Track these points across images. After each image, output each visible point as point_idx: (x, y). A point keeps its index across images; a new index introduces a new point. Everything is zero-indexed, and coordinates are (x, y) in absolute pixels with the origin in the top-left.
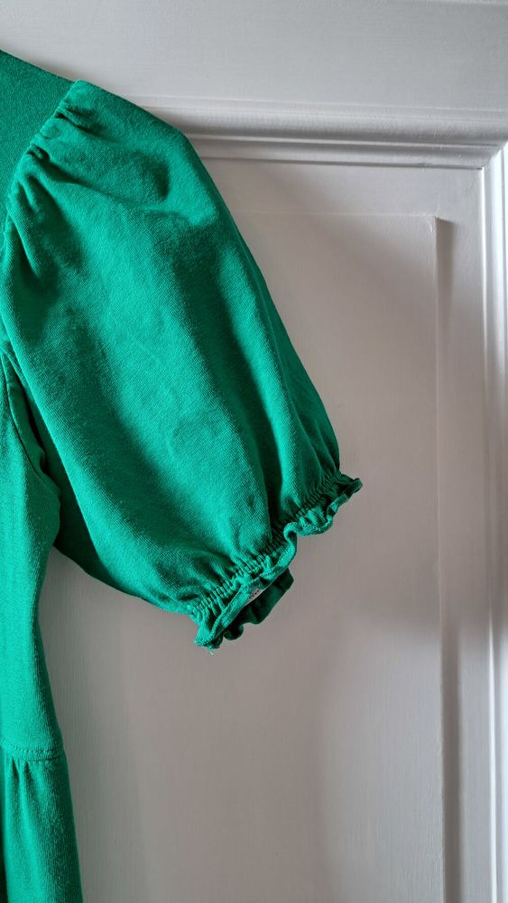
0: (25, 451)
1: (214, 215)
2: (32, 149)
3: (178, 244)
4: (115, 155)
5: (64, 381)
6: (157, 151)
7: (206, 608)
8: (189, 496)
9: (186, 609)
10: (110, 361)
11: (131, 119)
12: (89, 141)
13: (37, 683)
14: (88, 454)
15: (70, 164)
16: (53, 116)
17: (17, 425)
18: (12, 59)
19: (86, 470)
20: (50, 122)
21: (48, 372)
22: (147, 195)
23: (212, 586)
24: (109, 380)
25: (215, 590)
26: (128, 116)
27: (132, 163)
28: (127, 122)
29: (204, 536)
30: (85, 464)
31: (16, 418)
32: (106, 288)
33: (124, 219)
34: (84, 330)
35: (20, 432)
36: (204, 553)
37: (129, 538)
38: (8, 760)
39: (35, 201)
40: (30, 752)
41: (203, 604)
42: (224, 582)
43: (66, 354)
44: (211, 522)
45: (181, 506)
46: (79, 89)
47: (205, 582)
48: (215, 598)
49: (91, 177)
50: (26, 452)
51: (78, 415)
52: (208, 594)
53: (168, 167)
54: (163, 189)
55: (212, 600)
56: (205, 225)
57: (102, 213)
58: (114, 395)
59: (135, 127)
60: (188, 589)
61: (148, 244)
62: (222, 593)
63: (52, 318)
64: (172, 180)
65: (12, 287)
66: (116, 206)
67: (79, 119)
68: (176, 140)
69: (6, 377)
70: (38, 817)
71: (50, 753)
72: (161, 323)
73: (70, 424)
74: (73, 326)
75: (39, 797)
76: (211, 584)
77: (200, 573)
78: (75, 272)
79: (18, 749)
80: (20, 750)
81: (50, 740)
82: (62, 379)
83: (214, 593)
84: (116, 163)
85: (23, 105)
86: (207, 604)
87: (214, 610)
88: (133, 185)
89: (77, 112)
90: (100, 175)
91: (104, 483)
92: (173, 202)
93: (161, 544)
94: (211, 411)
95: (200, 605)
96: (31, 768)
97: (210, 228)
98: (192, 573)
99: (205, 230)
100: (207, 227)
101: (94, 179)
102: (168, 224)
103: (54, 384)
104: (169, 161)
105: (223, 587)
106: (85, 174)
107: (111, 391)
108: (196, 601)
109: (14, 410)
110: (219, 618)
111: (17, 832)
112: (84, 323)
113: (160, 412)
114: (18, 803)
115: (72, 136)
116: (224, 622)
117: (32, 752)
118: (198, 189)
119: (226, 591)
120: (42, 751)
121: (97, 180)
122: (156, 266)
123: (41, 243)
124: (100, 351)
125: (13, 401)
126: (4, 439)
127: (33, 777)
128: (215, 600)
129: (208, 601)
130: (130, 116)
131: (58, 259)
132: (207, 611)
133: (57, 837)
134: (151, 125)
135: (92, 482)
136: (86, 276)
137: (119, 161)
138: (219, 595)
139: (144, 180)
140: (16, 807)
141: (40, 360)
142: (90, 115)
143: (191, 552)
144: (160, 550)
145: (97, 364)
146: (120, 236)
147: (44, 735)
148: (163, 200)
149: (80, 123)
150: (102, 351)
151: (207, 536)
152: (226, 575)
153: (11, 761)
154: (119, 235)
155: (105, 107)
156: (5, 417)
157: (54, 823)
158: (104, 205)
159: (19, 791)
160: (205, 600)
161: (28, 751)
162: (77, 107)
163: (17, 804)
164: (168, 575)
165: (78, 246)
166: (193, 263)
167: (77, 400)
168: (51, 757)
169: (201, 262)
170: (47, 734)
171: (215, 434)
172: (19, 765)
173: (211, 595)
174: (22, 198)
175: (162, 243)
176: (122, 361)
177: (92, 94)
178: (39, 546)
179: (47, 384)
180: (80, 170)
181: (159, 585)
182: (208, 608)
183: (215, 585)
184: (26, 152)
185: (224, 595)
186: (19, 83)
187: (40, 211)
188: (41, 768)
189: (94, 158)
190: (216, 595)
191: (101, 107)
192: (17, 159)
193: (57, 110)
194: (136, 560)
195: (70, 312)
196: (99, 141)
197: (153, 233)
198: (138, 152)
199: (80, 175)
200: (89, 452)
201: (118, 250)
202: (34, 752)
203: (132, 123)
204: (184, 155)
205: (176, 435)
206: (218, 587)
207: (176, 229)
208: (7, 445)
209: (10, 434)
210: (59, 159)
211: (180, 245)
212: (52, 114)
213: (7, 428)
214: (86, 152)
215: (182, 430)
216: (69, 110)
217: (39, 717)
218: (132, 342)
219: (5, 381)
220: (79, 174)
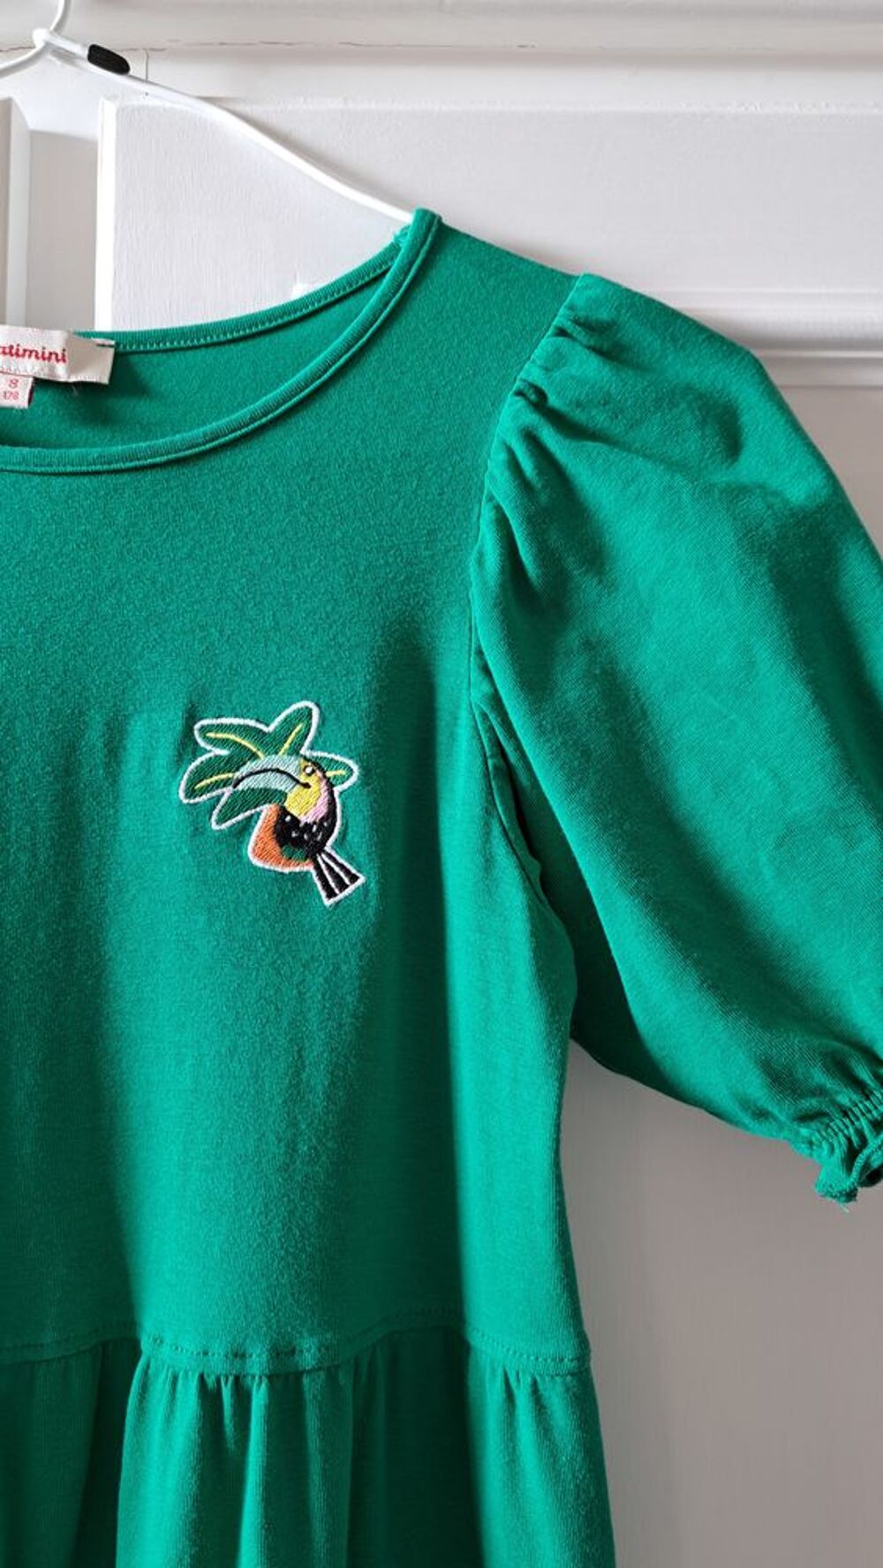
0: (522, 868)
1: (825, 486)
2: (522, 387)
3: (775, 537)
4: (657, 393)
5: (589, 756)
6: (716, 383)
7: (840, 1135)
8: (797, 947)
9: (797, 1133)
10: (654, 724)
11: (672, 333)
12: (614, 371)
13: (557, 1248)
14: (637, 876)
15: (583, 410)
16: (549, 333)
17: (506, 826)
18: (477, 243)
19: (636, 901)
20: (547, 343)
21: (564, 743)
22: (707, 456)
23: (850, 1099)
24: (654, 754)
25: (856, 1105)
26: (667, 329)
27: (683, 406)
28: (665, 338)
29: (825, 1014)
30: (635, 892)
31: (505, 814)
32: (645, 605)
33: (686, 498)
34: (612, 675)
35: (512, 836)
36: (836, 1045)
37: (714, 1014)
38: (494, 1371)
39: (536, 471)
40: (540, 1359)
41: (835, 1127)
42: (872, 1093)
43: (589, 714)
44: (837, 991)
45: (784, 964)
46: (590, 288)
47: (837, 1093)
48: (858, 1119)
49: (617, 429)
50: (524, 870)
51: (616, 812)
52: (845, 1113)
53: (738, 408)
54: (732, 445)
55: (852, 1123)
56: (815, 504)
57: (648, 489)
58: (664, 779)
59: (679, 346)
60: (811, 1103)
61: (726, 535)
62: (870, 1111)
63: (562, 656)
64: (746, 430)
65: (504, 609)
66: (672, 477)
67: (591, 336)
68: (744, 363)
69: (487, 749)
70: (554, 1468)
71: (575, 1363)
72: (752, 664)
73: (605, 828)
74: (595, 669)
75: (557, 1435)
76: (848, 1096)
77: (834, 1078)
78: (595, 581)
79: (518, 1354)
80: (521, 1355)
81: (574, 1342)
82: (586, 754)
83: (856, 1110)
84: (660, 406)
85: (500, 316)
86: (843, 1127)
87: (855, 1140)
88: (685, 441)
89: (588, 325)
90: (631, 427)
91: (666, 924)
92: (750, 466)
93: (767, 1026)
94: (843, 809)
95: (830, 1130)
96: (541, 1387)
97: (823, 508)
98: (819, 1077)
99: (816, 512)
100: (817, 506)
101: (620, 432)
102: (757, 505)
103: (576, 763)
104: (737, 399)
105: (871, 1102)
106: (606, 424)
107: (659, 770)
108: (822, 1123)
109: (501, 802)
110: (866, 1152)
111: (514, 1492)
112: (611, 663)
113: (748, 807)
114: (513, 1442)
115: (587, 367)
116: (875, 1160)
117: (545, 1360)
118: (792, 444)
119: (876, 1108)
120: (562, 1360)
121: (627, 434)
122: (742, 572)
123: (546, 537)
124: (637, 707)
125: (499, 788)
126: (488, 846)
127: (545, 1402)
128: (856, 1123)
129: (844, 1124)
130: (671, 330)
131: (571, 563)
132: (843, 1140)
133: (585, 1505)
134: (704, 341)
135: (647, 922)
136: (612, 587)
137: (665, 405)
138: (863, 1114)
139: (703, 433)
140: (511, 1450)
141: (552, 725)
142: (606, 329)
143: (816, 1042)
144: (767, 1037)
145: (635, 729)
146: (680, 525)
147: (565, 1332)
148: (733, 462)
149: (592, 343)
150: (642, 707)
151: (831, 1015)
152: (875, 1081)
153: (500, 1372)
154: (677, 524)
155: (631, 316)
156: (487, 812)
157: (581, 1481)
158: (652, 477)
159: (516, 1424)
160: (838, 1122)
161: (537, 1359)
162: (587, 318)
163: (511, 1445)
164: (781, 1079)
165: (598, 541)
166: (798, 566)
167: (611, 787)
168: (576, 1371)
169: (810, 564)
170: (569, 1332)
171: (851, 845)
172: (518, 1380)
173: (850, 1113)
174: (514, 465)
175: (750, 535)
176: (674, 724)
177: (612, 296)
178: (558, 1022)
179: (565, 762)
180: (599, 419)
181: (764, 1095)
182: (845, 1136)
183: (856, 1097)
184: (511, 393)
185: (873, 1116)
186: (492, 283)
187: (544, 487)
188: (559, 1388)
189: (626, 400)
190: (859, 1114)
191: (625, 317)
192: (497, 402)
193: (555, 323)
194: (723, 1052)
195: (589, 645)
196: (630, 373)
197: (735, 519)
198: (689, 388)
199: (599, 426)
200: (637, 873)
201: (675, 547)
202: (549, 1360)
203: (674, 339)
204: (761, 390)
205: (779, 846)
206: (861, 1102)
207: (770, 512)
208: (492, 857)
209: (497, 840)
210: (568, 402)
211: (778, 538)
212: (547, 330)
213: (491, 830)
214: (613, 391)
215: (789, 837)
216: (577, 322)
217: (558, 1304)
218: (693, 693)
219: (485, 755)
220: (596, 425)
